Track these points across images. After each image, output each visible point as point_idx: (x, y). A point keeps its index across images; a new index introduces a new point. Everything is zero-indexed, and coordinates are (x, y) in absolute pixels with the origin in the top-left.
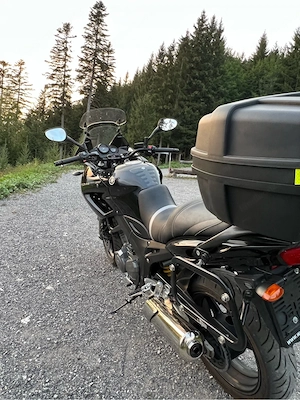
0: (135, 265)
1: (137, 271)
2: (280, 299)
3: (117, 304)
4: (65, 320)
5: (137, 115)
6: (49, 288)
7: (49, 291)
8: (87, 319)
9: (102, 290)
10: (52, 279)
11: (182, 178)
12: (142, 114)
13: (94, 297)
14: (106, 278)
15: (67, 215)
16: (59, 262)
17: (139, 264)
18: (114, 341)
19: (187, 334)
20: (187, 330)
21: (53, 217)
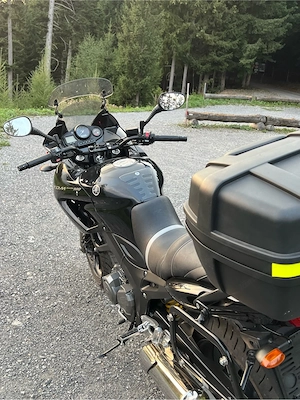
0: (129, 298)
1: (132, 305)
2: (282, 365)
3: (107, 344)
4: (40, 367)
5: (133, 17)
6: (16, 323)
7: (16, 328)
8: (70, 365)
9: (87, 324)
10: (20, 310)
11: (207, 127)
12: (141, 15)
13: (76, 334)
14: (92, 306)
15: (30, 205)
16: (26, 284)
17: (134, 296)
18: (104, 393)
19: (189, 393)
20: (189, 388)
21: (11, 210)
